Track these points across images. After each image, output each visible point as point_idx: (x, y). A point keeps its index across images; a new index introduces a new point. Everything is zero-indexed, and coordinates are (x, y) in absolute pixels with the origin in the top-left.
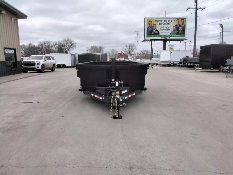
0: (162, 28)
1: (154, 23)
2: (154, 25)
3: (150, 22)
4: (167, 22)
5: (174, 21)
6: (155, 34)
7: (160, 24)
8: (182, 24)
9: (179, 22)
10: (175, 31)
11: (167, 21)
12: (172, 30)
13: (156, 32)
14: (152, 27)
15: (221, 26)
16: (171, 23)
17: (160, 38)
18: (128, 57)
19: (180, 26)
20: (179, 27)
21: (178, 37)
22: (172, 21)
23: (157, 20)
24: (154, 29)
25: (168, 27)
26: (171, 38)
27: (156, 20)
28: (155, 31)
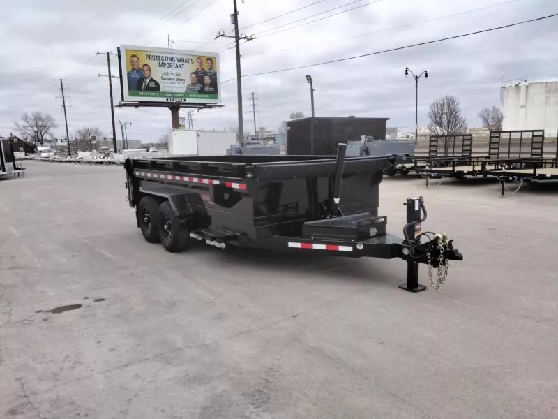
0: (164, 76)
1: (143, 61)
2: (146, 68)
3: (135, 59)
4: (176, 62)
5: (190, 61)
6: (149, 89)
7: (160, 65)
8: (210, 69)
9: (201, 64)
10: (194, 84)
11: (176, 60)
12: (188, 81)
13: (152, 85)
14: (139, 71)
15: (309, 78)
16: (186, 64)
17: (163, 100)
18: (40, 148)
19: (205, 74)
20: (203, 77)
21: (203, 98)
22: (186, 61)
23: (152, 54)
24: (147, 76)
25: (178, 74)
26: (188, 100)
27: (149, 54)
28: (148, 80)
